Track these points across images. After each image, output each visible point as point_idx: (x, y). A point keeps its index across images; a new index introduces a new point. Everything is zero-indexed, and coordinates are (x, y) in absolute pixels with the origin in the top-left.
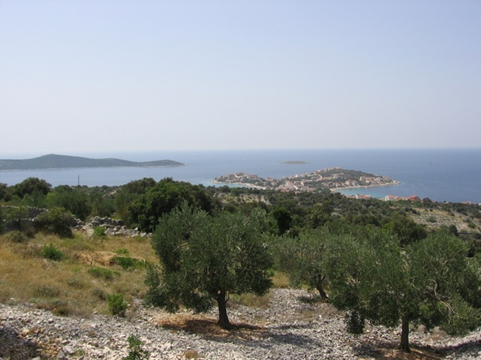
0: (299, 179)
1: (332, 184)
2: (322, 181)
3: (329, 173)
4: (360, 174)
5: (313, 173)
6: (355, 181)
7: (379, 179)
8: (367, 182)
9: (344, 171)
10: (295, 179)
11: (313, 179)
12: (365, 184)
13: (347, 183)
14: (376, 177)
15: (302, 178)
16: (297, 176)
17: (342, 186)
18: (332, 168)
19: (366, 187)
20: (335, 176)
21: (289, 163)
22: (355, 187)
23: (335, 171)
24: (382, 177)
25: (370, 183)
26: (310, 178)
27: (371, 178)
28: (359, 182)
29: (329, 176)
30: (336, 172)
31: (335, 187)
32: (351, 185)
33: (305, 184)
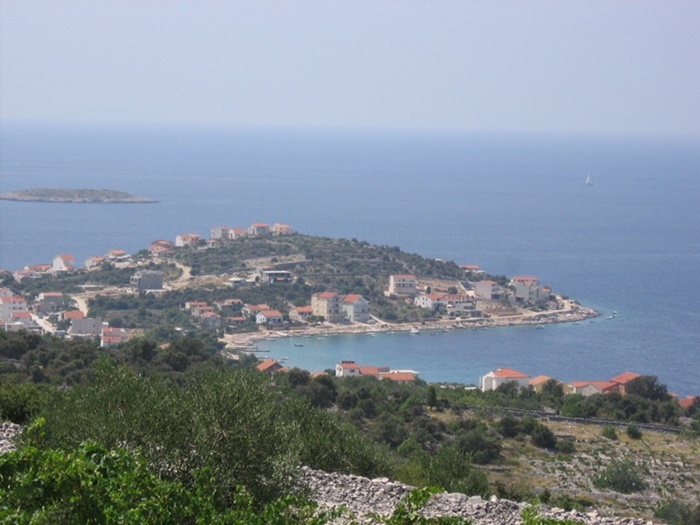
0: (69, 282)
1: (236, 309)
2: (189, 294)
3: (228, 255)
4: (391, 260)
5: (145, 254)
6: (356, 299)
7: (485, 289)
8: (424, 302)
9: (307, 245)
10: (45, 283)
11: (141, 285)
12: (414, 315)
13: (319, 305)
14: (471, 278)
15: (86, 277)
16: (59, 265)
17: (286, 323)
18: (252, 230)
19: (412, 329)
20: (259, 271)
21: (43, 196)
22: (357, 327)
23: (261, 245)
24: (502, 281)
25: (438, 310)
26: (123, 277)
27: (445, 285)
28: (382, 303)
29: (226, 267)
30: (269, 250)
31: (250, 325)
32: (338, 317)
33: (98, 306)
